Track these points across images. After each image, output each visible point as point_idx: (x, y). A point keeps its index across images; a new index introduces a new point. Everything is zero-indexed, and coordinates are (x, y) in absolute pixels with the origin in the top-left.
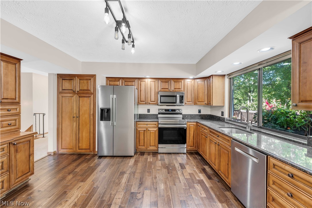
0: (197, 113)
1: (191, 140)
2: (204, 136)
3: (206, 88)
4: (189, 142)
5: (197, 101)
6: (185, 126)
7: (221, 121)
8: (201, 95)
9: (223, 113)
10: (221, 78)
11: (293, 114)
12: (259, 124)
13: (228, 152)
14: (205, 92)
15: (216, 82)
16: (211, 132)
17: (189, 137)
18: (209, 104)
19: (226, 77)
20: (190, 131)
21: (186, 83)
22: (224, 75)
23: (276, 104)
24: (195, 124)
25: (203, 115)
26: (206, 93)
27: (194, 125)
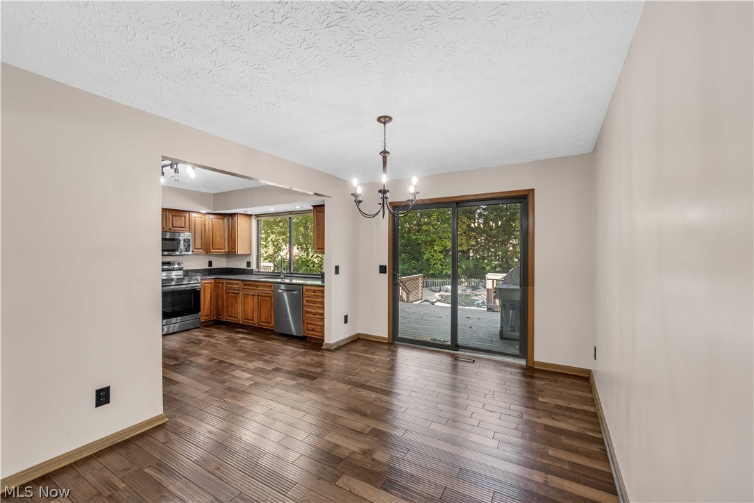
0: (206, 266)
1: (206, 306)
2: (233, 293)
3: (226, 230)
4: (204, 310)
5: (211, 248)
6: (199, 285)
7: (247, 274)
8: (218, 239)
9: (249, 264)
10: (247, 217)
11: (312, 263)
12: (290, 271)
13: (271, 297)
14: (224, 236)
15: (242, 223)
16: (244, 285)
17: (204, 302)
18: (231, 253)
19: (253, 218)
20: (205, 293)
21: (193, 219)
22: (251, 215)
23: (298, 252)
24: (213, 281)
25: (216, 269)
26: (226, 236)
27: (211, 283)
